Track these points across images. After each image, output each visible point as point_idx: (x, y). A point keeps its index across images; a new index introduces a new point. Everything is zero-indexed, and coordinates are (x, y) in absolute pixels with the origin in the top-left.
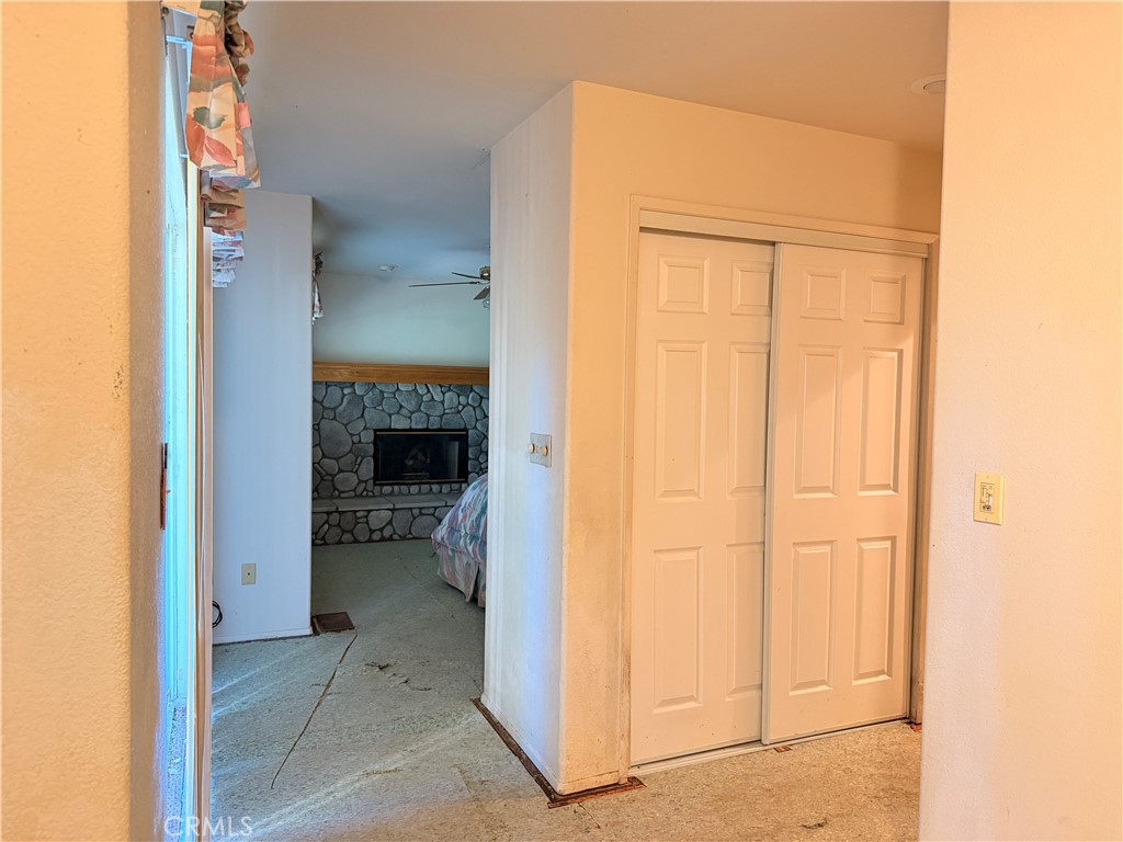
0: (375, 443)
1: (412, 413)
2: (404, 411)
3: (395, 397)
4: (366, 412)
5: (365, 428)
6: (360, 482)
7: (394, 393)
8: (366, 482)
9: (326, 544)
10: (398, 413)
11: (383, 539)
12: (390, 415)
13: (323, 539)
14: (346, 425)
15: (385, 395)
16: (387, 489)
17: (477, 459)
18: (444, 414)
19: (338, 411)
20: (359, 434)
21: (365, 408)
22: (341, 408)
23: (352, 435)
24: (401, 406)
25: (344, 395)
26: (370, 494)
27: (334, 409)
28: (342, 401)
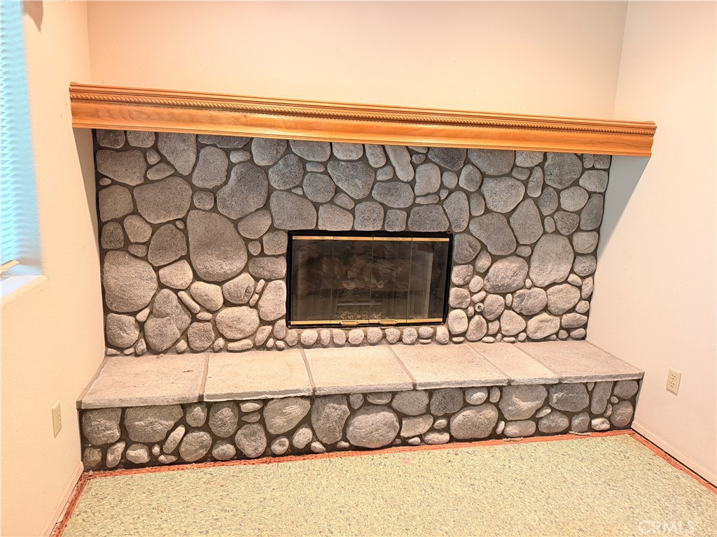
0: (289, 256)
1: (357, 202)
2: (342, 200)
3: (326, 173)
4: (273, 200)
5: (272, 229)
6: (263, 322)
7: (325, 164)
8: (272, 323)
9: (180, 462)
10: (331, 202)
11: (294, 452)
12: (317, 206)
13: (176, 452)
14: (236, 223)
15: (309, 168)
16: (309, 335)
17: (465, 285)
18: (414, 205)
19: (220, 194)
20: (260, 240)
21: (270, 190)
22: (227, 189)
23: (247, 241)
24: (338, 190)
25: (231, 166)
26: (280, 344)
27: (213, 192)
28: (228, 177)
